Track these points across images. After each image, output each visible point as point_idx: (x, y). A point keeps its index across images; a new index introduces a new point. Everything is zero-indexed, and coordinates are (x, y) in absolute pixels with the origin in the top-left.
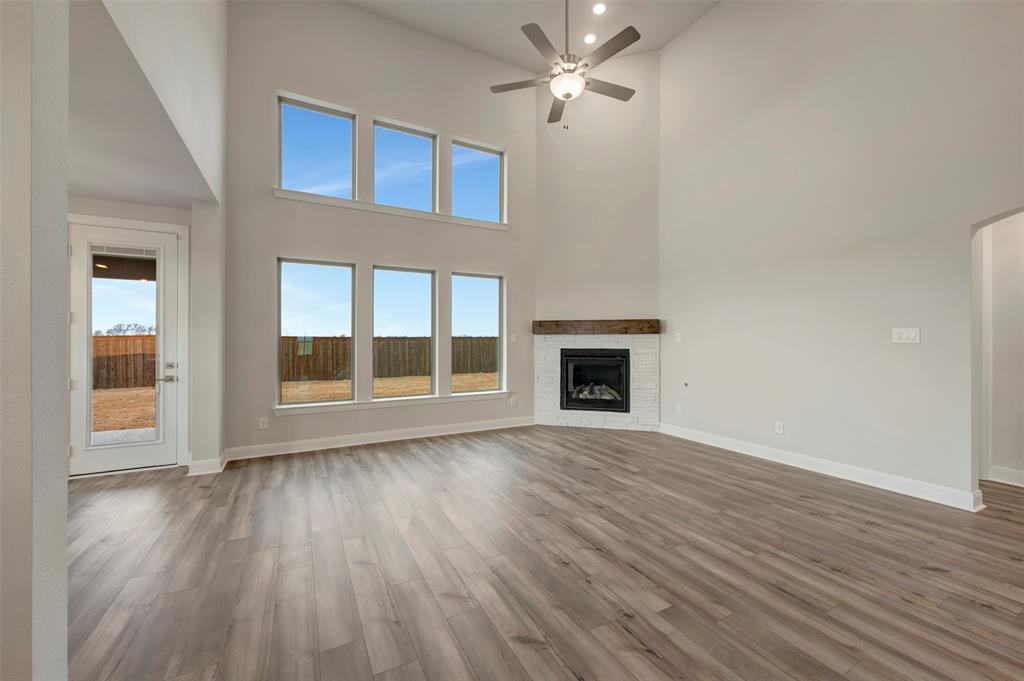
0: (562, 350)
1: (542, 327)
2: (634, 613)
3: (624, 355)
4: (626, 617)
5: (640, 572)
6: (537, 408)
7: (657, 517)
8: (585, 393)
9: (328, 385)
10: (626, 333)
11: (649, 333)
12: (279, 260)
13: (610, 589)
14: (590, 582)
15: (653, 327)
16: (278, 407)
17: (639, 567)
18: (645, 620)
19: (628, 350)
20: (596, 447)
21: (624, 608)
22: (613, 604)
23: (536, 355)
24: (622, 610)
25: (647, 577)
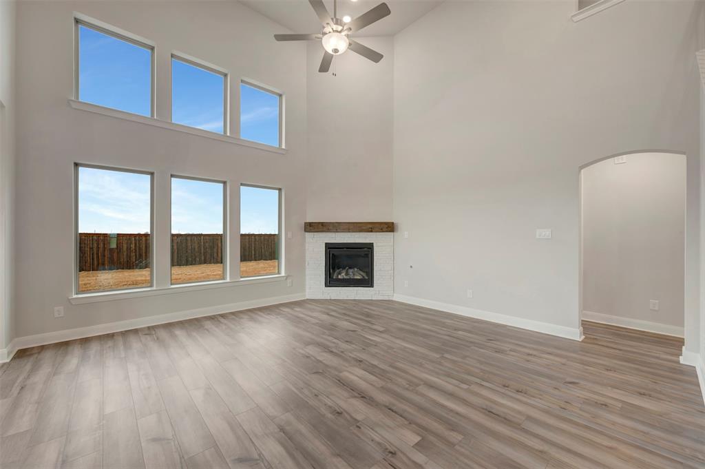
0: (326, 244)
1: (311, 227)
2: (396, 449)
3: (369, 247)
4: (390, 455)
5: (396, 412)
6: (307, 287)
7: (401, 365)
8: (343, 274)
9: (132, 274)
10: (371, 231)
11: (387, 231)
12: (77, 165)
13: (376, 432)
14: (360, 428)
15: (389, 227)
16: (75, 296)
17: (394, 408)
18: (405, 454)
19: (372, 243)
20: (351, 314)
21: (388, 447)
22: (379, 444)
23: (307, 248)
24: (387, 449)
25: (401, 416)
